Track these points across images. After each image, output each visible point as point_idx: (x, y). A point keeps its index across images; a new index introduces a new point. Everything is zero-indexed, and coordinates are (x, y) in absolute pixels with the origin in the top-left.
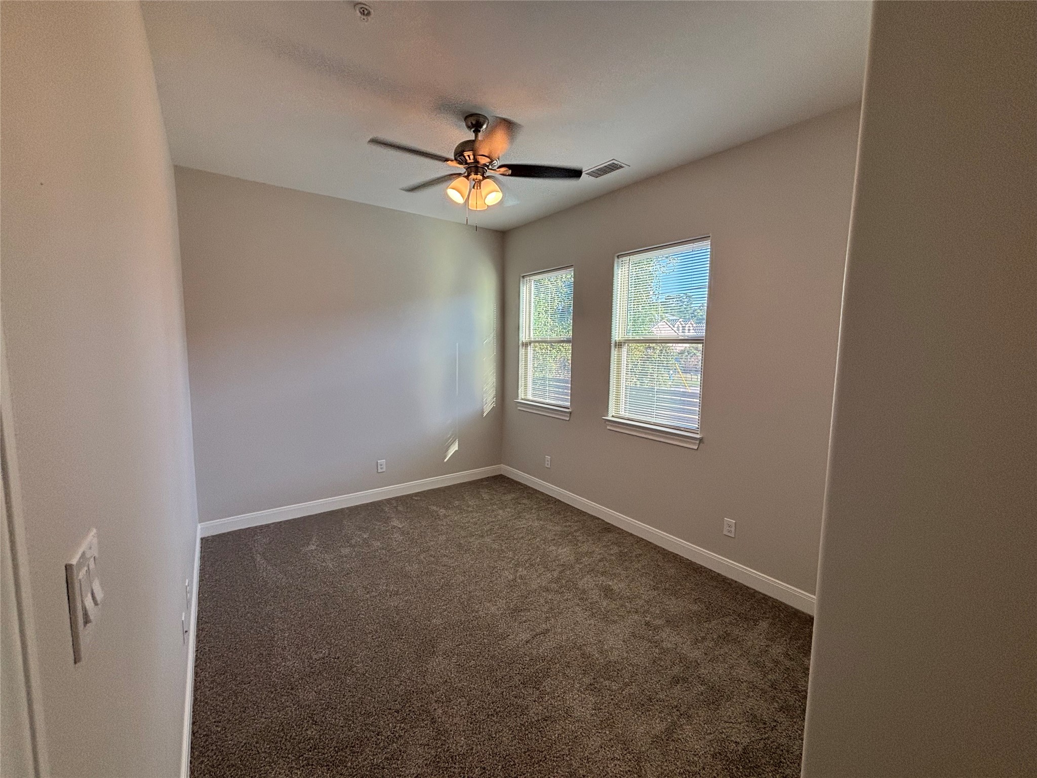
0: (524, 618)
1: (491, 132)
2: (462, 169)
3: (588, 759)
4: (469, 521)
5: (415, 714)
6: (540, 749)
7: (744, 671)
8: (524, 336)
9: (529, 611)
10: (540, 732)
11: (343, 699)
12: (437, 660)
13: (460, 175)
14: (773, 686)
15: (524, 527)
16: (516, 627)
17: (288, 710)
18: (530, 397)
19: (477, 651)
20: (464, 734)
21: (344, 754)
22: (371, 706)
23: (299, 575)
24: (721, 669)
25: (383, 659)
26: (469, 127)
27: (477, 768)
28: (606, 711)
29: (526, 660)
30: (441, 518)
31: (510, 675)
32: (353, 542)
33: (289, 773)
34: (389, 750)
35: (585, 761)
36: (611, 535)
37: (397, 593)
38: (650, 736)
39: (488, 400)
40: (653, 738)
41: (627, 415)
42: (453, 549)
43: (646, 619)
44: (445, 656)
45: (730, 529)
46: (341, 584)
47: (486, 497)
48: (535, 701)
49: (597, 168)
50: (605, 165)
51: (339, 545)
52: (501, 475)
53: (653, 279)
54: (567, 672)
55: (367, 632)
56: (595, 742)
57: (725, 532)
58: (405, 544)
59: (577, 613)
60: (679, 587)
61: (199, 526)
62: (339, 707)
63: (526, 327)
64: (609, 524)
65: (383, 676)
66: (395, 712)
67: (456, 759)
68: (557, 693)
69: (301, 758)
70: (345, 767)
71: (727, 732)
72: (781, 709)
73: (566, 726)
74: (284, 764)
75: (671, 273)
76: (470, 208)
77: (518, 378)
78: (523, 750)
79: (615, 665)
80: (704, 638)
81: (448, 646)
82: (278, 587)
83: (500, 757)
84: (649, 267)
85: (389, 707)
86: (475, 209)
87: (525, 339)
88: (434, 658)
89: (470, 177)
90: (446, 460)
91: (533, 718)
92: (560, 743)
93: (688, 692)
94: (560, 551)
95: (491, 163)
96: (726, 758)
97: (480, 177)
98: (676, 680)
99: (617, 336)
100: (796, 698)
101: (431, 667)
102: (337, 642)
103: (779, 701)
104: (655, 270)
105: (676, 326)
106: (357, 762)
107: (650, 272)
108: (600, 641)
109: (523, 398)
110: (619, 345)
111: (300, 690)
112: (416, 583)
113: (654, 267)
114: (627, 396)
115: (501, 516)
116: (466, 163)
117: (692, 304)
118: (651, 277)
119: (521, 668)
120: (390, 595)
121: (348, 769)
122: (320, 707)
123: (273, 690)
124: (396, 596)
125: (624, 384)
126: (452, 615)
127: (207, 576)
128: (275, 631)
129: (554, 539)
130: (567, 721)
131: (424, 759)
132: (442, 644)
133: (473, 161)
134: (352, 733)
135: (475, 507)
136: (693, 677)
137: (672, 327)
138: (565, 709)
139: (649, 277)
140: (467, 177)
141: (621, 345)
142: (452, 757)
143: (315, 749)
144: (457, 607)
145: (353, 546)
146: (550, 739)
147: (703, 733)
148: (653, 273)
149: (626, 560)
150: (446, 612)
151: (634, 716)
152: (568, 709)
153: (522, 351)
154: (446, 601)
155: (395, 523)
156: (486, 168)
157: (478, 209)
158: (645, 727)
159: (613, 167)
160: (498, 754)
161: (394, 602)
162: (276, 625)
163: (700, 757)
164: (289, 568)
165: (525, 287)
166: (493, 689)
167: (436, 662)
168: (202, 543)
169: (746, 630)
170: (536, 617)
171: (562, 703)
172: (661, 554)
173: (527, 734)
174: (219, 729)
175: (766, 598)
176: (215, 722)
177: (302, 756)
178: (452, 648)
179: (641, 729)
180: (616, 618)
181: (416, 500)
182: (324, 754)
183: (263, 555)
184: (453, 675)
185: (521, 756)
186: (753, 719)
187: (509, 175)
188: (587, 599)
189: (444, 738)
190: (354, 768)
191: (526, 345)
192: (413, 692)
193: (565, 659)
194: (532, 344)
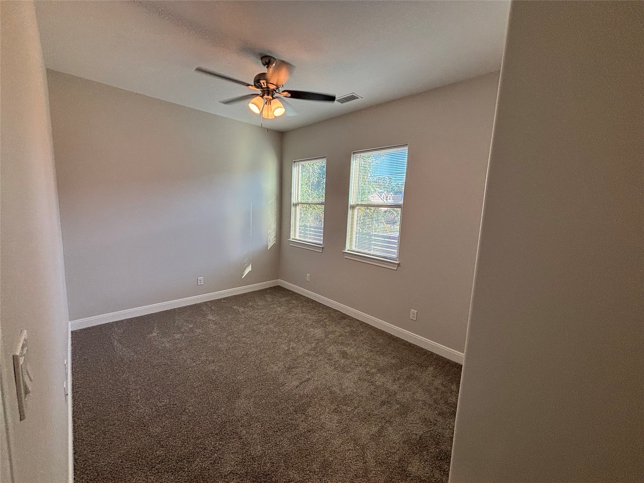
0: (295, 373)
1: (278, 68)
2: (259, 91)
3: (334, 451)
4: (259, 315)
5: (229, 435)
6: (306, 449)
7: (421, 395)
8: (294, 199)
9: (298, 368)
10: (306, 438)
11: (181, 430)
12: (241, 401)
13: (257, 95)
14: (435, 401)
15: (293, 318)
16: (290, 378)
17: (142, 440)
18: (297, 238)
19: (266, 394)
20: (260, 444)
21: (182, 463)
22: (199, 433)
23: (146, 353)
24: (408, 394)
25: (206, 403)
26: (264, 65)
27: (268, 463)
28: (345, 423)
29: (297, 398)
30: (241, 313)
31: (287, 407)
32: (183, 330)
33: (145, 479)
34: (212, 458)
35: (333, 453)
36: (345, 321)
37: (213, 362)
38: (369, 435)
39: (271, 239)
40: (371, 436)
41: (357, 250)
42: (249, 333)
43: (366, 369)
44: (246, 399)
45: (414, 316)
46: (176, 357)
47: (269, 299)
48: (302, 421)
49: (343, 97)
50: (347, 96)
51: (173, 332)
52: (279, 286)
53: (371, 167)
54: (321, 403)
55: (195, 386)
56: (337, 442)
57: (411, 317)
58: (217, 330)
59: (326, 368)
60: (385, 350)
61: (70, 323)
62: (177, 435)
63: (295, 194)
64: (344, 314)
65: (206, 413)
66: (215, 435)
67: (255, 459)
68: (316, 416)
69: (153, 469)
70: (184, 471)
71: (411, 429)
72: (439, 414)
73: (321, 434)
74: (141, 474)
75: (381, 164)
76: (263, 116)
77: (290, 226)
78: (296, 450)
79: (350, 397)
80: (399, 379)
81: (248, 392)
82: (131, 361)
83: (282, 455)
84: (369, 159)
85: (211, 432)
86: (267, 118)
87: (295, 201)
88: (239, 400)
89: (264, 97)
90: (243, 277)
91: (302, 431)
92: (318, 444)
93: (390, 409)
94: (316, 331)
95: (278, 88)
96: (411, 443)
97: (270, 97)
98: (383, 403)
99: (352, 202)
100: (447, 407)
101: (238, 406)
102: (174, 394)
103: (438, 410)
104: (372, 161)
105: (382, 196)
106: (191, 468)
107: (369, 162)
108: (341, 384)
109: (293, 238)
110: (353, 207)
111: (150, 427)
112: (226, 355)
113: (372, 160)
114: (357, 238)
115: (279, 311)
116: (262, 88)
117: (392, 183)
118: (370, 166)
119: (294, 402)
120: (209, 363)
121: (185, 472)
122: (165, 436)
123: (131, 428)
124: (213, 363)
125: (355, 231)
126: (250, 373)
127: (78, 356)
128: (131, 390)
129: (312, 324)
130: (322, 431)
131: (235, 461)
132: (244, 391)
133: (266, 87)
134: (187, 450)
135: (263, 306)
136: (393, 400)
137: (380, 196)
138: (321, 424)
139: (368, 166)
140: (262, 97)
141: (354, 207)
142: (253, 458)
143: (162, 462)
144: (252, 368)
145: (183, 333)
146: (312, 442)
147: (398, 431)
148: (371, 163)
149: (354, 335)
150: (246, 372)
151: (360, 425)
152: (322, 424)
153: (293, 209)
154: (246, 364)
155: (210, 317)
156: (274, 92)
157: (269, 118)
158: (366, 430)
159: (352, 98)
160: (281, 454)
161: (212, 367)
162: (131, 386)
163: (396, 444)
164: (139, 348)
165: (295, 168)
166: (277, 416)
167: (241, 402)
168: (72, 334)
169: (422, 372)
170: (302, 371)
171: (319, 421)
172: (375, 331)
173: (299, 441)
174: (94, 456)
175: (432, 354)
176: (90, 452)
177: (154, 467)
178: (251, 393)
179: (364, 432)
180: (349, 369)
181: (224, 302)
182: (169, 465)
183: (119, 341)
184: (252, 410)
185: (295, 454)
186: (425, 421)
187: (289, 97)
188: (332, 360)
189: (248, 448)
190: (190, 471)
191: (296, 205)
192: (227, 421)
193: (320, 395)
194: (299, 205)
